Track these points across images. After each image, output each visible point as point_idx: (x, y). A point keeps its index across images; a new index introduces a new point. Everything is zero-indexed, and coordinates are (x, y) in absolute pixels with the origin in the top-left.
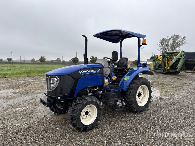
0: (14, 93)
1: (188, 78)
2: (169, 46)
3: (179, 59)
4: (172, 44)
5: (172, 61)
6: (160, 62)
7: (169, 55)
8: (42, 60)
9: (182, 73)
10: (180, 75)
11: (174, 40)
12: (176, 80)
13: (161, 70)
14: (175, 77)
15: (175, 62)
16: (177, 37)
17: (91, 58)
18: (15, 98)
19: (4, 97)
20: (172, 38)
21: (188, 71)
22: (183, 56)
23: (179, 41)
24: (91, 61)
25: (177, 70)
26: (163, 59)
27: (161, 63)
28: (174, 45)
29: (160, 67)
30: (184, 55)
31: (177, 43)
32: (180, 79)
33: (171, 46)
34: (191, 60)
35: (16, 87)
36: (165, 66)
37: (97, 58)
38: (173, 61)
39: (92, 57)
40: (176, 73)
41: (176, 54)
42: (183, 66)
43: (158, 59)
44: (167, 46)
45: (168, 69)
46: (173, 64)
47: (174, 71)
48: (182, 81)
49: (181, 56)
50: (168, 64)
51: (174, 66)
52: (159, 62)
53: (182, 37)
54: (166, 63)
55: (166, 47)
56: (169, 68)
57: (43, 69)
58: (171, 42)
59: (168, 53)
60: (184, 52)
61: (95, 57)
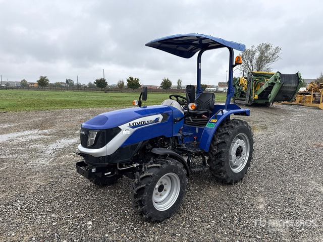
0: (45, 134)
1: (284, 111)
2: (254, 62)
3: (273, 84)
4: (259, 58)
5: (261, 86)
6: (244, 88)
7: (258, 77)
8: (43, 83)
9: (275, 105)
10: (271, 108)
11: (262, 53)
12: (269, 116)
13: (245, 100)
14: (266, 111)
15: (267, 88)
16: (267, 47)
17: (128, 80)
19: (36, 140)
20: (260, 48)
21: (283, 102)
22: (278, 80)
23: (270, 54)
24: (128, 85)
25: (270, 101)
26: (248, 84)
27: (246, 90)
28: (262, 60)
29: (242, 96)
30: (279, 78)
31: (267, 57)
32: (274, 114)
33: (257, 62)
34: (290, 85)
35: (40, 126)
36: (251, 94)
37: (138, 79)
38: (264, 87)
39: (130, 78)
40: (266, 105)
41: (268, 76)
42: (277, 94)
43: (240, 83)
44: (251, 62)
45: (255, 100)
46: (263, 92)
47: (264, 102)
48: (276, 116)
49: (276, 80)
50: (256, 91)
51: (264, 95)
52: (241, 88)
53: (274, 47)
54: (252, 89)
55: (249, 63)
56: (256, 97)
57: (51, 99)
58: (257, 55)
59: (255, 75)
60: (280, 73)
61: (135, 79)
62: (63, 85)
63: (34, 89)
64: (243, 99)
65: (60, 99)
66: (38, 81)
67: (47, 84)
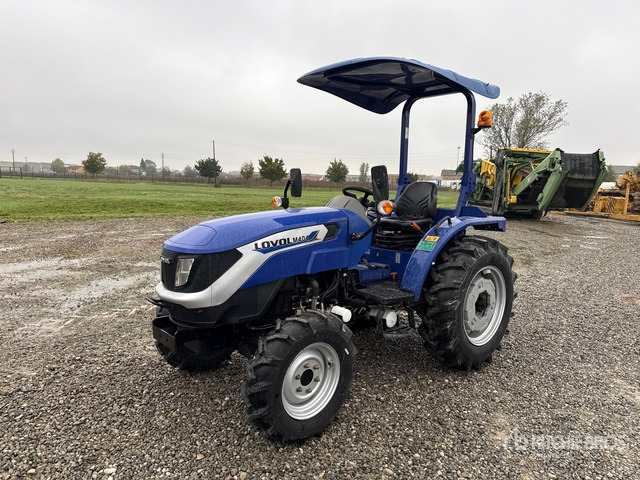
0: (71, 269)
1: (569, 229)
2: (513, 129)
3: (547, 173)
4: (523, 122)
5: (524, 178)
6: (489, 182)
7: (518, 160)
8: (94, 165)
9: (551, 215)
10: (543, 222)
11: (529, 112)
12: (537, 237)
13: (490, 206)
14: (532, 227)
15: (535, 182)
16: (539, 100)
17: (261, 164)
18: (86, 281)
19: (49, 280)
20: (524, 103)
21: (567, 211)
22: (557, 165)
23: (545, 115)
24: (261, 172)
25: (540, 207)
26: (497, 173)
27: (493, 184)
28: (528, 128)
29: (486, 198)
30: (560, 162)
31: (538, 121)
32: (547, 234)
33: (518, 130)
34: (581, 177)
35: (66, 251)
36: (503, 192)
37: (281, 161)
38: (529, 180)
39: (266, 158)
40: (533, 216)
41: (537, 157)
42: (556, 194)
43: (483, 171)
44: (506, 131)
45: (512, 204)
46: (528, 189)
47: (529, 209)
48: (553, 239)
49: (553, 165)
50: (513, 188)
51: (530, 195)
52: (483, 182)
53: (553, 101)
54: (506, 184)
55: (503, 133)
56: (513, 199)
57: (105, 197)
58: (519, 115)
59: (514, 155)
60: (562, 152)
61: (277, 160)
62: (134, 171)
63: (77, 177)
64: (487, 202)
65: (123, 197)
66: (84, 163)
67: (102, 167)
